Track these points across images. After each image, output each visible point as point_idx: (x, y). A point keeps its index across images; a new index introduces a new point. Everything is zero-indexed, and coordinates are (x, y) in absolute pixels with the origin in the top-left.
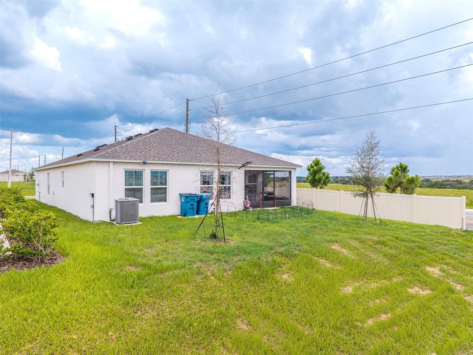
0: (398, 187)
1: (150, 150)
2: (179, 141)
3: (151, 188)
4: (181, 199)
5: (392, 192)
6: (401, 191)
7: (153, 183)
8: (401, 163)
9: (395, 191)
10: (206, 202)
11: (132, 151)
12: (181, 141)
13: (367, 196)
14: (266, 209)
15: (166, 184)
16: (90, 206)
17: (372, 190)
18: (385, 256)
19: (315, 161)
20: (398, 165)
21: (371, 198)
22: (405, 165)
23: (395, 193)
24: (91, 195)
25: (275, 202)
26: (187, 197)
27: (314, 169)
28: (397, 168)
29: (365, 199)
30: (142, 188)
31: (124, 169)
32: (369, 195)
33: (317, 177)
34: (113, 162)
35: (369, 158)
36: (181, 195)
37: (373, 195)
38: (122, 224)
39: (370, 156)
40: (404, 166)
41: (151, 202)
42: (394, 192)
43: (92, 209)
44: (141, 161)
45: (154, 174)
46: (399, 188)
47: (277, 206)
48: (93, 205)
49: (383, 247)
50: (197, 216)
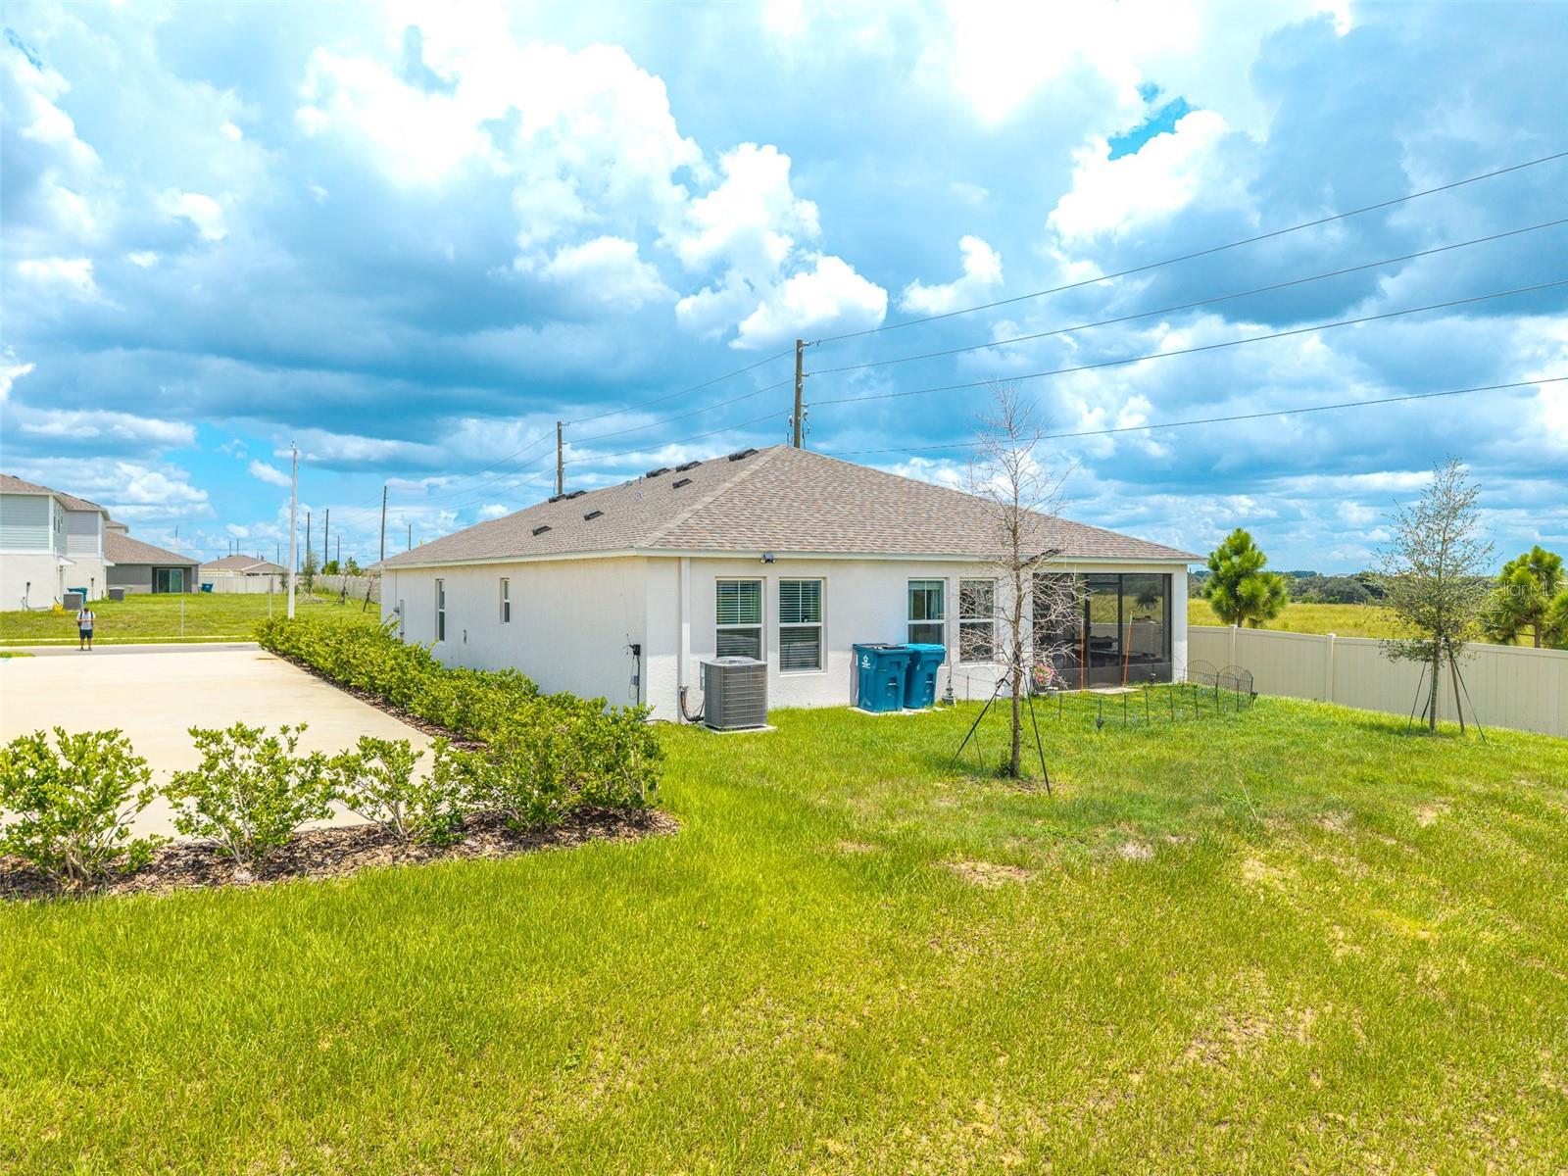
0: (1526, 623)
1: (768, 520)
2: (830, 489)
3: (781, 629)
4: (861, 660)
5: (1504, 641)
6: (1537, 637)
7: (784, 617)
8: (1536, 547)
9: (1515, 639)
10: (929, 669)
11: (726, 524)
12: (835, 488)
13: (1436, 654)
14: (1099, 691)
15: (817, 619)
16: (629, 680)
17: (1452, 640)
18: (1518, 837)
19: (1235, 539)
20: (1527, 556)
21: (1447, 663)
22: (1551, 555)
23: (1516, 643)
24: (631, 650)
25: (1123, 669)
26: (880, 656)
27: (1232, 564)
28: (1523, 562)
29: (1430, 665)
30: (759, 630)
31: (716, 577)
32: (1441, 654)
33: (1244, 588)
34: (691, 558)
35: (1441, 539)
36: (858, 649)
37: (1455, 654)
38: (725, 730)
39: (1444, 533)
40: (1547, 559)
41: (782, 668)
42: (1511, 641)
43: (634, 688)
44: (760, 556)
45: (788, 589)
46: (1529, 629)
47: (1131, 681)
48: (638, 677)
49: (1505, 813)
50: (905, 712)
